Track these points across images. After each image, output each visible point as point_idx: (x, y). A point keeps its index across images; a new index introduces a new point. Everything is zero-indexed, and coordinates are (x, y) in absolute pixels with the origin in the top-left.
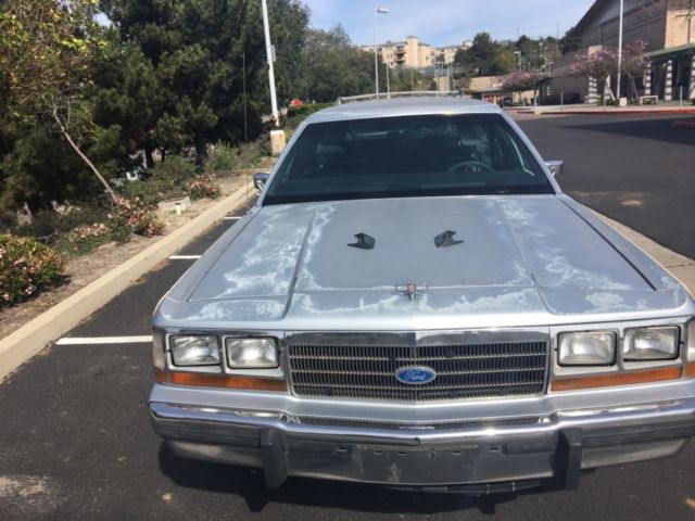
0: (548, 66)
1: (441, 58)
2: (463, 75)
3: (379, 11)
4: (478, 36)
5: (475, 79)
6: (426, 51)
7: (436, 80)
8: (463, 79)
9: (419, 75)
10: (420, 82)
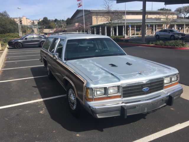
0: (64, 27)
1: (33, 23)
2: (41, 28)
3: (18, 8)
4: (44, 18)
5: (44, 29)
6: (29, 21)
7: (33, 29)
8: (41, 29)
9: (28, 27)
10: (28, 29)
